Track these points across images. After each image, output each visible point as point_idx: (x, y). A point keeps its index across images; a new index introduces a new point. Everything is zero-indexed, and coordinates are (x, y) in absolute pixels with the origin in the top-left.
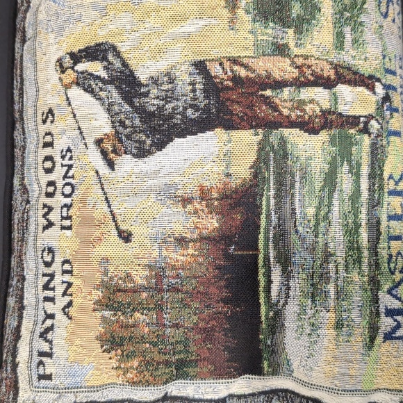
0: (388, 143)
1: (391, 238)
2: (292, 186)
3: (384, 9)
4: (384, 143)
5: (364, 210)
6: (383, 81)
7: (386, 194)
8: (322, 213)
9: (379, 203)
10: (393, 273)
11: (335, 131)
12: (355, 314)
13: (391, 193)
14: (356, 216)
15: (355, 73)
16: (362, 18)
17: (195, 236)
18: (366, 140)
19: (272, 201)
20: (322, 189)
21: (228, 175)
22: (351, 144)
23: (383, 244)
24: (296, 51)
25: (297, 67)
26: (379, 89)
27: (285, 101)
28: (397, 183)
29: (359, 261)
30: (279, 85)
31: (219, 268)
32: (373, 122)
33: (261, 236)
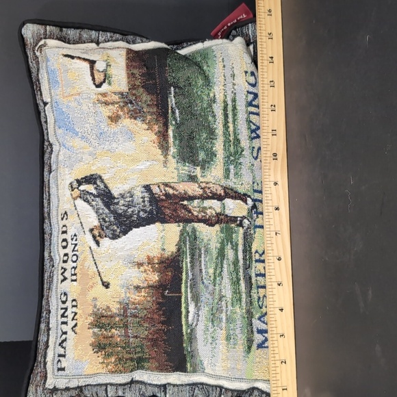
0: (255, 232)
1: (259, 287)
2: (200, 256)
3: (255, 155)
4: (252, 232)
5: (241, 271)
6: (252, 197)
7: (254, 262)
8: (218, 272)
9: (249, 267)
10: (261, 308)
11: (223, 225)
12: (238, 331)
13: (256, 261)
14: (237, 274)
15: (236, 192)
16: (241, 160)
17: (145, 285)
18: (241, 231)
19: (189, 265)
20: (217, 258)
21: (164, 250)
22: (232, 233)
23: (254, 291)
24: (201, 179)
25: (202, 188)
26: (250, 201)
27: (195, 207)
28: (261, 255)
29: (240, 300)
30: (192, 198)
31: (158, 303)
32: (245, 221)
33: (183, 285)
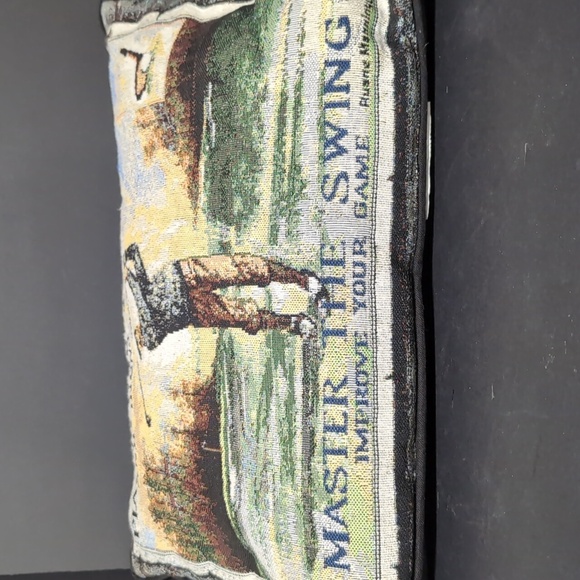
0: (324, 345)
1: (326, 452)
2: (240, 388)
3: (328, 190)
4: (319, 344)
5: (299, 418)
6: (319, 275)
7: (321, 402)
8: (262, 417)
9: (312, 411)
10: (330, 491)
11: (270, 332)
12: (291, 529)
13: (327, 401)
14: (290, 424)
15: (287, 269)
16: (300, 206)
18: (299, 341)
19: (228, 400)
20: (261, 393)
21: (198, 372)
22: (284, 346)
23: (317, 458)
24: (236, 249)
25: (236, 266)
26: (314, 284)
27: (230, 300)
28: (336, 390)
29: (292, 472)
30: (224, 284)
32: (305, 322)
33: (221, 435)
